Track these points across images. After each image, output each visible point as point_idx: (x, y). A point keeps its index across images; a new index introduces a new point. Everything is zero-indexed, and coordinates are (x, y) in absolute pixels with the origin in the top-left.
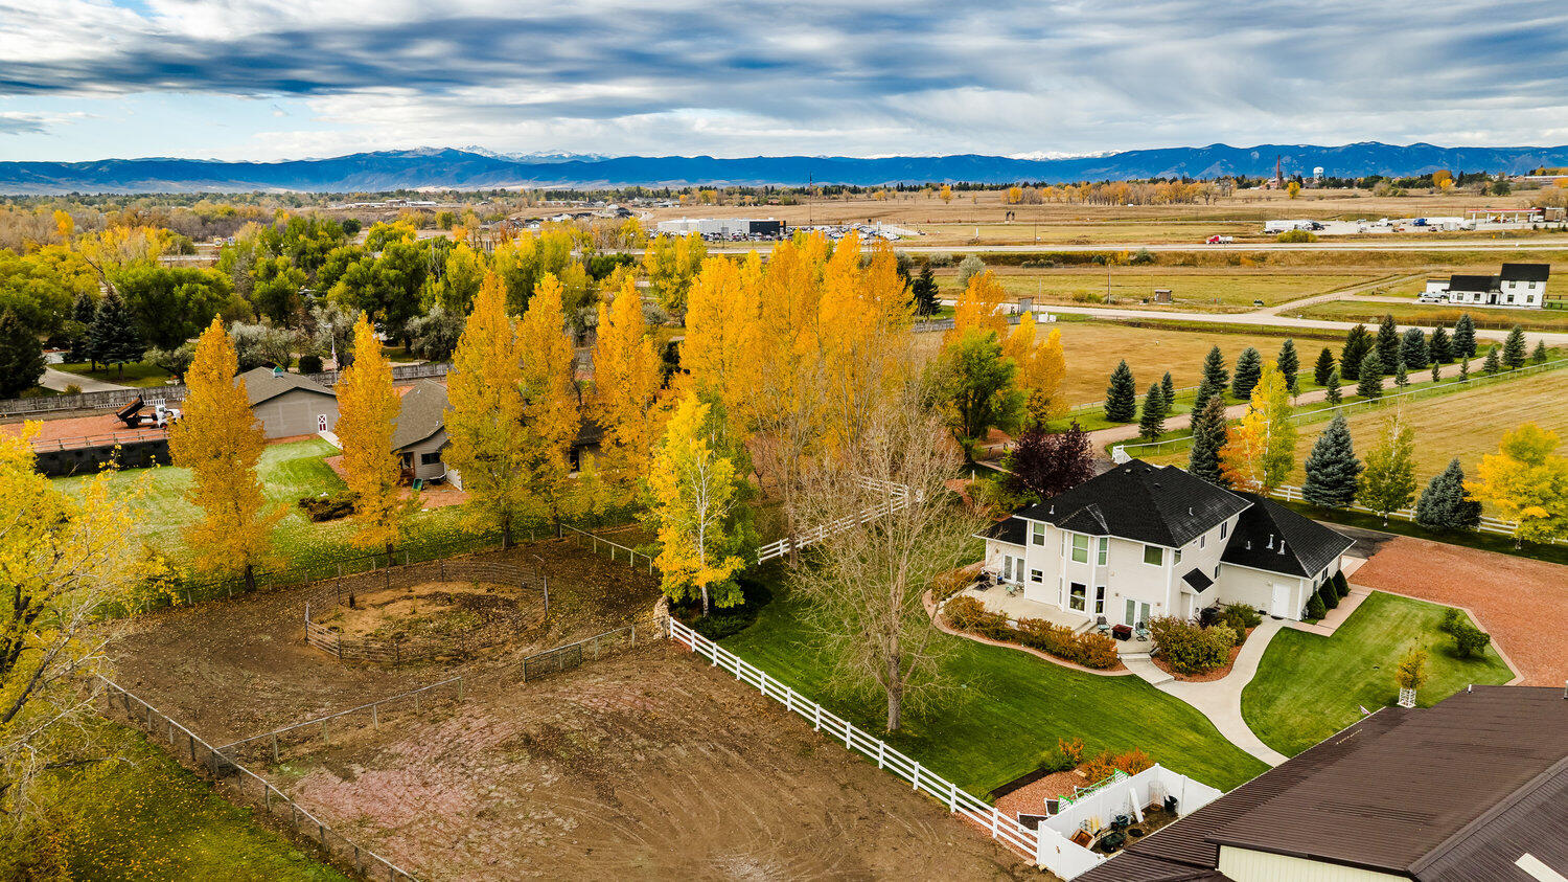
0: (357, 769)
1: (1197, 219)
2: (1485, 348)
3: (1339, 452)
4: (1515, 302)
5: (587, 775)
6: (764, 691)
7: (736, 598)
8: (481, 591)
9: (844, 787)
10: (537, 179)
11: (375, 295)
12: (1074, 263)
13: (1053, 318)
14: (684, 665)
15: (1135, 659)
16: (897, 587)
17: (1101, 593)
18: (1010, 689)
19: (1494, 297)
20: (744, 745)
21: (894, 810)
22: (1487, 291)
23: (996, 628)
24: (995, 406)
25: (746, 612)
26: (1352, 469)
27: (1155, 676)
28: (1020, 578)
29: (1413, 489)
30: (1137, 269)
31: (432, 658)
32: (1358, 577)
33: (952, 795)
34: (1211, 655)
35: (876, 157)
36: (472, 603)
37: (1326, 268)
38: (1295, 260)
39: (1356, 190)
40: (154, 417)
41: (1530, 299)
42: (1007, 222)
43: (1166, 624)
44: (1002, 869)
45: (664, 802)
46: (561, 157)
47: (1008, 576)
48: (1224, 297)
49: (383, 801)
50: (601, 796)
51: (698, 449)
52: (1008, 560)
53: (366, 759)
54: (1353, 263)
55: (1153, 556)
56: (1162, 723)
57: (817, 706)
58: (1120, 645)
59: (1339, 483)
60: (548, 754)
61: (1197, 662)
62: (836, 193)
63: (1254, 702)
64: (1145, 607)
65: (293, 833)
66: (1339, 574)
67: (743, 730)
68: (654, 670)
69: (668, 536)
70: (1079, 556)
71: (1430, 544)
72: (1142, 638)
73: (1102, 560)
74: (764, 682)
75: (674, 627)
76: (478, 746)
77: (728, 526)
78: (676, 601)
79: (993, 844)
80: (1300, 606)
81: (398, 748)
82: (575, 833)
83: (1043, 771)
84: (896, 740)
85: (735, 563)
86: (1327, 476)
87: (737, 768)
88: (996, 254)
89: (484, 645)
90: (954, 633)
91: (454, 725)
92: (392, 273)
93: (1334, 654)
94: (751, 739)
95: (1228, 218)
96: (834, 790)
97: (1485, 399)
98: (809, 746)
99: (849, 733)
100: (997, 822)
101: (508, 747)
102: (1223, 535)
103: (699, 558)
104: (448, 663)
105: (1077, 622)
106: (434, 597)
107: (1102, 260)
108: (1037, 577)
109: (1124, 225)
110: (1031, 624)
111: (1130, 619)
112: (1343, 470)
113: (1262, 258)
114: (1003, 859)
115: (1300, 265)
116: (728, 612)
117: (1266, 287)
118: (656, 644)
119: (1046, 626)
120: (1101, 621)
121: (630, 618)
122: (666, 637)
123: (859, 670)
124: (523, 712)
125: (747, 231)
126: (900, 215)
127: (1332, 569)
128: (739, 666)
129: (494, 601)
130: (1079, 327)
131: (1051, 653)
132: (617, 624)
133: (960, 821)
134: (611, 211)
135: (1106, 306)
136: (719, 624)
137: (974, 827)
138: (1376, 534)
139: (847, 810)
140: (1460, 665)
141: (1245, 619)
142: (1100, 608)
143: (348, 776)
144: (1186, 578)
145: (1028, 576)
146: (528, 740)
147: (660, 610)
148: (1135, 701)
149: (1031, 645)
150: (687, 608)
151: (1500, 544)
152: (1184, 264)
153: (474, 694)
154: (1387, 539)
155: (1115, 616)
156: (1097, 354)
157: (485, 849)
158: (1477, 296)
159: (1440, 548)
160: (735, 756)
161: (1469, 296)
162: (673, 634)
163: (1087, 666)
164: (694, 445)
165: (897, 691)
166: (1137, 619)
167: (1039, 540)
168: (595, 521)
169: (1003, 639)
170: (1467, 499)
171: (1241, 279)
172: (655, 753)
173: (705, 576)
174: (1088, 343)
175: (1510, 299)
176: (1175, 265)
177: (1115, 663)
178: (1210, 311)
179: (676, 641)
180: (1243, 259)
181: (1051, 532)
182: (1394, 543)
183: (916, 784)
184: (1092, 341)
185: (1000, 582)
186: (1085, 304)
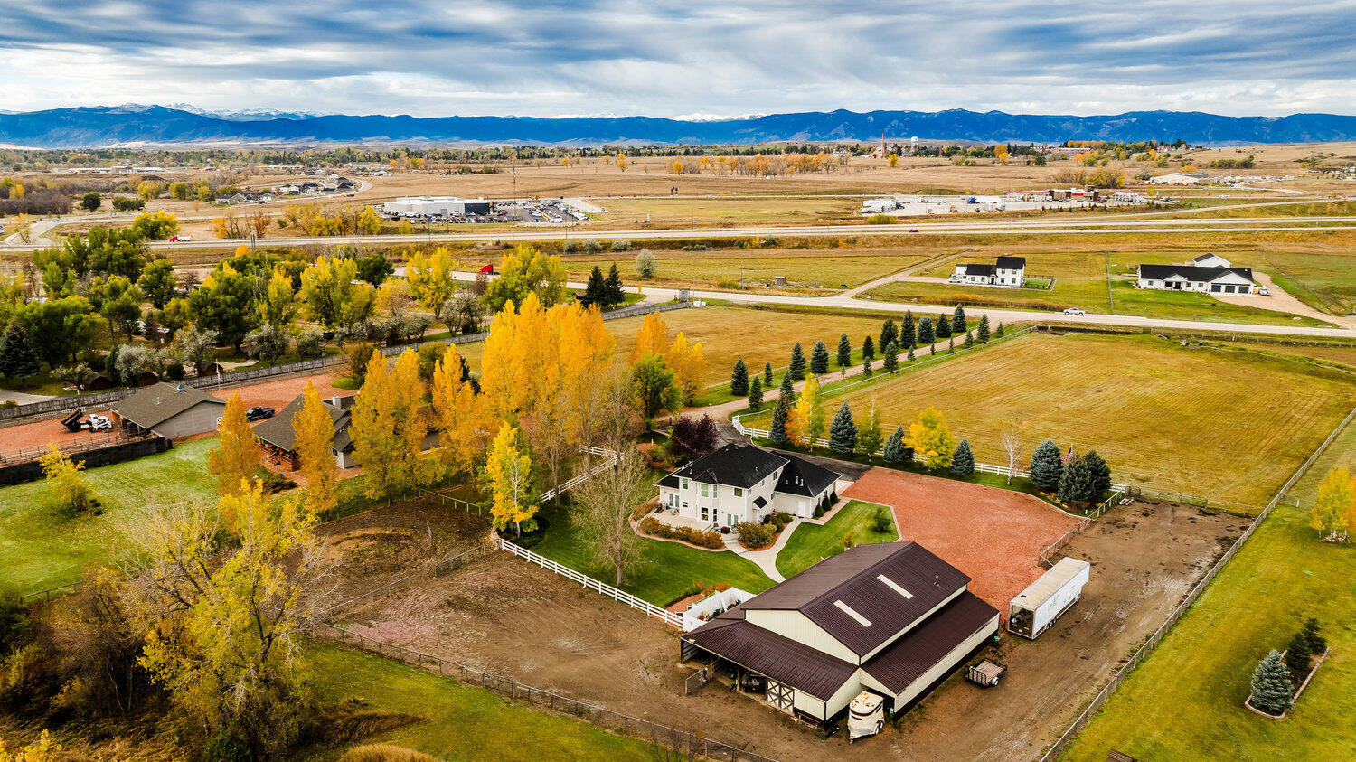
0: (374, 623)
1: (816, 193)
2: (974, 324)
3: (845, 423)
4: (1006, 283)
5: (484, 615)
6: (556, 571)
7: (534, 527)
8: (389, 532)
9: (601, 609)
10: (248, 136)
11: (215, 315)
12: (722, 246)
13: (704, 304)
14: (512, 562)
15: (731, 543)
16: (620, 518)
17: (715, 512)
18: (672, 561)
19: (993, 280)
20: (553, 596)
21: (624, 616)
22: (989, 276)
23: (666, 533)
24: (663, 399)
25: (539, 533)
26: (852, 432)
27: (739, 550)
28: (677, 505)
29: (882, 441)
30: (766, 252)
31: (381, 568)
32: (845, 494)
33: (648, 607)
34: (764, 539)
35: (559, 117)
36: (388, 539)
37: (896, 249)
38: (877, 243)
39: (941, 159)
40: (90, 423)
41: (1014, 281)
42: (671, 197)
43: (744, 525)
44: (669, 633)
45: (522, 622)
46: (268, 115)
47: (671, 505)
48: (822, 280)
49: (393, 633)
50: (494, 623)
51: (513, 452)
52: (671, 497)
53: (375, 617)
54: (916, 244)
55: (738, 493)
56: (740, 571)
57: (585, 576)
58: (724, 536)
59: (846, 440)
60: (462, 608)
61: (758, 542)
62: (528, 158)
63: (782, 558)
64: (736, 517)
65: (362, 650)
66: (834, 494)
67: (550, 589)
68: (499, 566)
69: (498, 497)
70: (704, 494)
71: (889, 470)
72: (735, 532)
73: (715, 496)
74: (556, 567)
75: (504, 544)
76: (427, 608)
77: (528, 490)
78: (502, 530)
79: (666, 624)
80: (811, 511)
81: (388, 611)
82: (489, 636)
83: (687, 595)
84: (622, 587)
85: (533, 509)
86: (840, 436)
87: (552, 606)
88: (663, 240)
89: (405, 561)
90: (647, 536)
91: (410, 600)
92: (229, 298)
93: (823, 533)
94: (556, 593)
95: (840, 192)
96: (596, 611)
97: (959, 367)
98: (583, 594)
99: (600, 586)
100: (667, 616)
101: (441, 607)
102: (775, 477)
103: (516, 508)
104: (391, 571)
105: (703, 527)
106: (364, 537)
107: (740, 244)
108: (685, 505)
109: (761, 199)
110: (683, 529)
111: (729, 523)
112: (847, 433)
113: (853, 241)
114: (670, 630)
115: (879, 246)
116: (530, 534)
117: (853, 268)
118: (495, 553)
119: (689, 530)
120: (716, 525)
121: (477, 540)
122: (500, 549)
123: (606, 559)
124: (440, 591)
125: (462, 211)
126: (586, 187)
127: (829, 489)
128: (542, 561)
129: (399, 537)
130: (721, 312)
131: (692, 543)
132: (471, 544)
133: (652, 617)
134: (332, 181)
135: (741, 291)
136: (527, 540)
137: (657, 619)
138: (864, 466)
139: (604, 617)
140: (877, 534)
141: (785, 518)
142: (715, 519)
143: (370, 626)
144: (755, 502)
145: (681, 504)
146: (449, 603)
147: (493, 536)
148: (728, 562)
149: (682, 539)
150: (508, 533)
151: (920, 469)
152: (799, 247)
153: (414, 584)
154: (869, 469)
155: (722, 523)
156: (731, 337)
157: (451, 646)
158: (983, 279)
159: (893, 473)
160: (550, 601)
161: (978, 278)
162: (503, 547)
163: (710, 548)
164: (509, 450)
165: (621, 566)
166: (733, 524)
167: (685, 487)
168: (437, 485)
169: (669, 538)
170: (905, 447)
171: (838, 260)
172: (512, 603)
173: (520, 517)
174: (726, 326)
175: (1003, 281)
176: (793, 248)
177: (722, 545)
178: (811, 295)
179: (506, 551)
180: (840, 242)
181: (690, 482)
182: (871, 471)
183: (632, 605)
184: (728, 324)
185: (668, 508)
186: (727, 290)
